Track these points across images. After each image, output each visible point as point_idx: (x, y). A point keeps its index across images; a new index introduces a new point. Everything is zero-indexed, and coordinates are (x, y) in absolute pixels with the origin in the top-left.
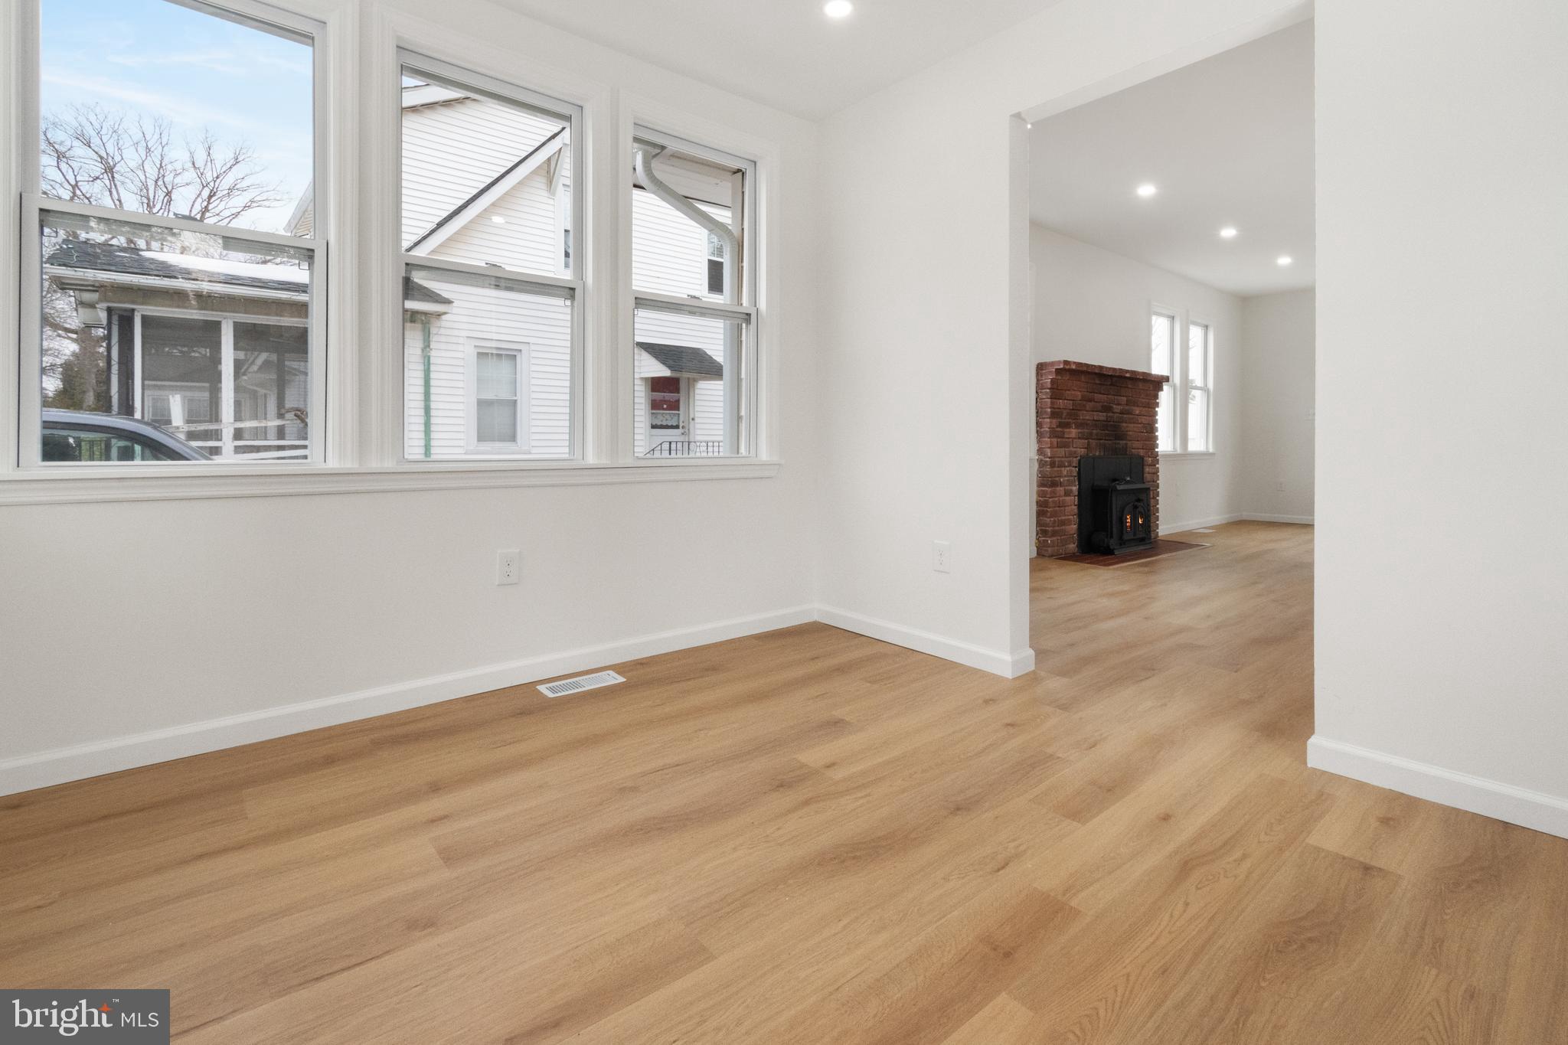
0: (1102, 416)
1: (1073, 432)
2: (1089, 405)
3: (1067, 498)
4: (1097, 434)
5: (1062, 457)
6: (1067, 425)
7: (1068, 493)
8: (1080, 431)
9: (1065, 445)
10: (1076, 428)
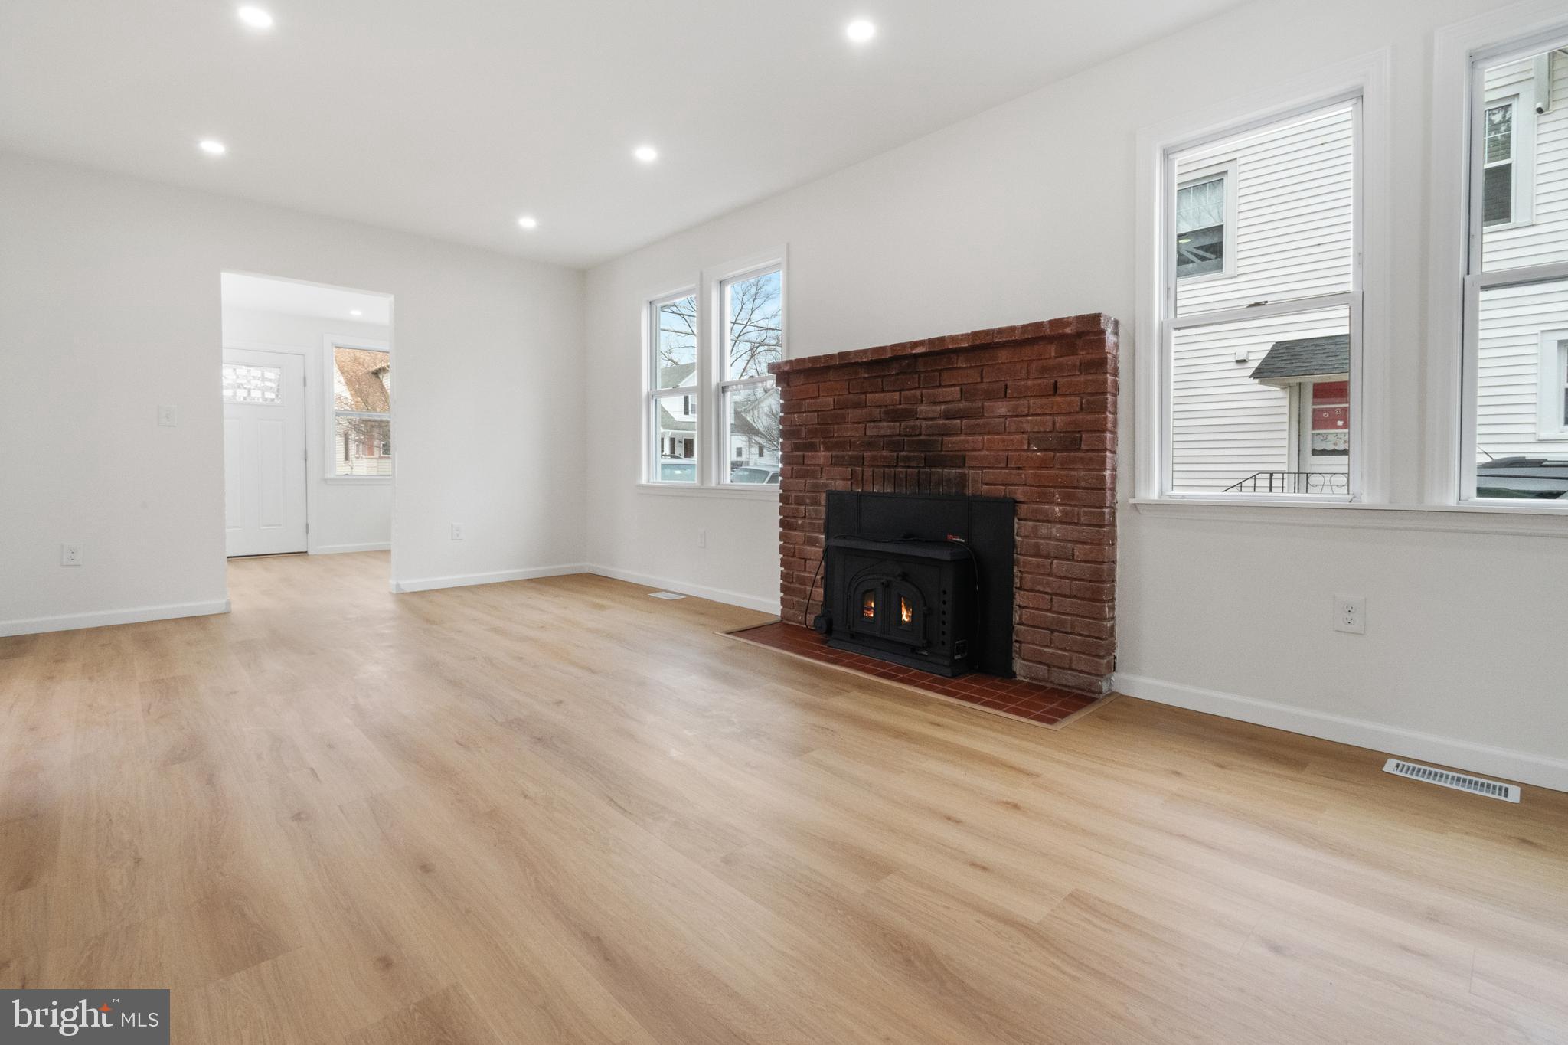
0: (886, 428)
1: (822, 456)
2: (853, 414)
3: (808, 548)
4: (874, 458)
5: (800, 491)
6: (812, 447)
7: (813, 542)
8: (834, 453)
9: (804, 475)
10: (827, 449)
